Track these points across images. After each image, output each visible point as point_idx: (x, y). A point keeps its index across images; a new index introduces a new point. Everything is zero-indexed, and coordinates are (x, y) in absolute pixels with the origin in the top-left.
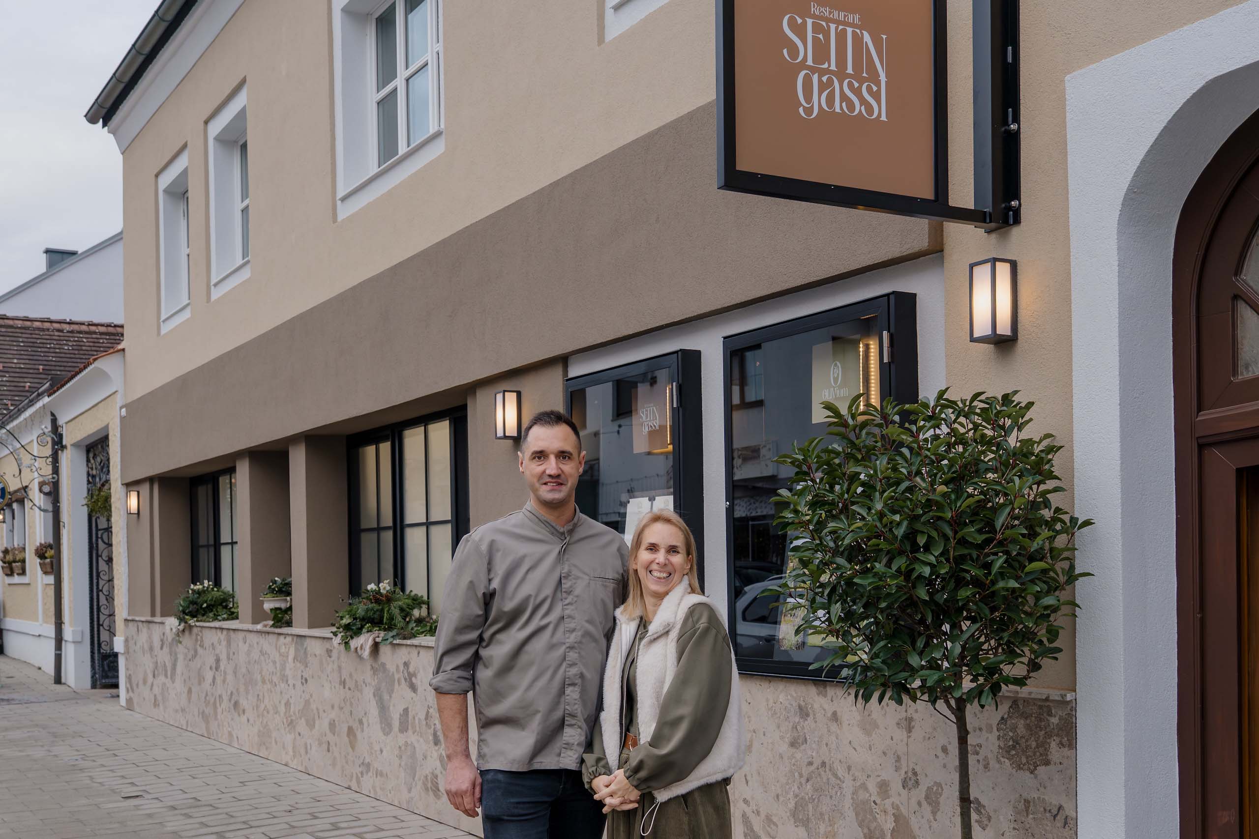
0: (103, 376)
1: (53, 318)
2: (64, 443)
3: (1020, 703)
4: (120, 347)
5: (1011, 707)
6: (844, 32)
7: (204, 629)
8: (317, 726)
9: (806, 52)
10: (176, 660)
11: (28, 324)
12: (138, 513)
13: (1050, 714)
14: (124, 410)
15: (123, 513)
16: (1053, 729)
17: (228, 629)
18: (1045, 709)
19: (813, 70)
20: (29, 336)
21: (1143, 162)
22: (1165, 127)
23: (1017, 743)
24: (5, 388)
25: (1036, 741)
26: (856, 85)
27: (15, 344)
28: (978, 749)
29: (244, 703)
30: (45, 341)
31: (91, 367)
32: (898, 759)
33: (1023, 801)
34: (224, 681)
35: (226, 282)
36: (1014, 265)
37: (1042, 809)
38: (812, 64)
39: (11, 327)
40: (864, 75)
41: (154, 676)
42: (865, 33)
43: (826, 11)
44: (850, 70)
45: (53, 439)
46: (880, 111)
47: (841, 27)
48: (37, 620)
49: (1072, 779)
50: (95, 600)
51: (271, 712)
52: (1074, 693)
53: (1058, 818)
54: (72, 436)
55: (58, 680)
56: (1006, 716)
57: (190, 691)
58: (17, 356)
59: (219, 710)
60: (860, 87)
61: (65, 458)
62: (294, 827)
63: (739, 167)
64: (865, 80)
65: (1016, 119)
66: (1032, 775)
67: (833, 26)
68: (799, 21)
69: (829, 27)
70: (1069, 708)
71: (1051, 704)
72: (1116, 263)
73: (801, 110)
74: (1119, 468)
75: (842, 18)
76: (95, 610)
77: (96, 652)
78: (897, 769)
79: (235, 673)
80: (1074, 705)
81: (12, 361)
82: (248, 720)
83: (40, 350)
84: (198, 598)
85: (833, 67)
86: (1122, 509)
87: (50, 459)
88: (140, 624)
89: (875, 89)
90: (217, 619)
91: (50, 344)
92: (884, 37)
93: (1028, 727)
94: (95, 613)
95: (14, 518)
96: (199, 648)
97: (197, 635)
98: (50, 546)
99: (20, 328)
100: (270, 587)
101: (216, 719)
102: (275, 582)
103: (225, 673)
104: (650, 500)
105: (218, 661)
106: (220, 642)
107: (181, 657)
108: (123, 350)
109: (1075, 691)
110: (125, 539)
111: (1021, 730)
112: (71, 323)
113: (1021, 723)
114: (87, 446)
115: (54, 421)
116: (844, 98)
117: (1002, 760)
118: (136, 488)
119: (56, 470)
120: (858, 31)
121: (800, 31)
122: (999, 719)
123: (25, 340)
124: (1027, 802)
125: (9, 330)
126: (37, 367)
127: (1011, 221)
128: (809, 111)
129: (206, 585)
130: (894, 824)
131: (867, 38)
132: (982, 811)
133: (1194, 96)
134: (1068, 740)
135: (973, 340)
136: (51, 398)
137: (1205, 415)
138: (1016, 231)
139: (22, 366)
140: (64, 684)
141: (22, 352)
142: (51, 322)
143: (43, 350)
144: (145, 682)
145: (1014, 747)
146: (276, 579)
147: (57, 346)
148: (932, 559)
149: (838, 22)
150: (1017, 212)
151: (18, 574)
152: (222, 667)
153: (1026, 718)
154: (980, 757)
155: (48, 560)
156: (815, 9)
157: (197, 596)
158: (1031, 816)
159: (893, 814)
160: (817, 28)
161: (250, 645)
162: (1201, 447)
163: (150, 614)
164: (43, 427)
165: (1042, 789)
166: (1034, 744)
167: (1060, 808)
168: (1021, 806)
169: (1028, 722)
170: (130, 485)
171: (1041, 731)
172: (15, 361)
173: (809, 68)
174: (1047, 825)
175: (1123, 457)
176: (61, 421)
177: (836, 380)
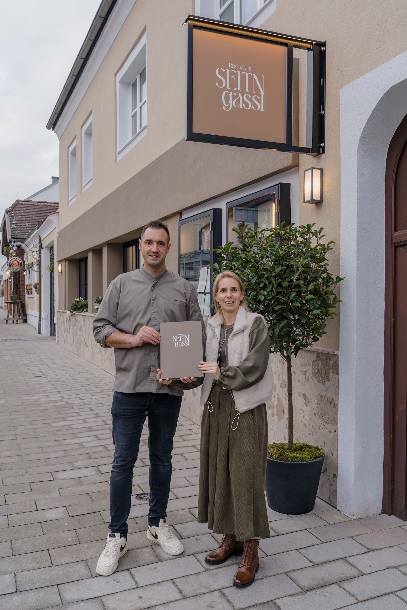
0: (51, 221)
1: (48, 201)
2: (43, 247)
3: (320, 354)
4: (57, 211)
5: (317, 356)
6: (245, 74)
7: (78, 315)
8: (107, 352)
9: (226, 83)
10: (70, 327)
11: (39, 204)
12: (62, 272)
13: (330, 360)
14: (58, 234)
15: (57, 272)
16: (331, 366)
17: (84, 315)
18: (328, 358)
19: (230, 91)
20: (40, 208)
21: (367, 124)
22: (374, 109)
23: (319, 372)
24: (30, 227)
25: (325, 371)
26: (250, 96)
27: (34, 211)
28: (305, 373)
29: (88, 343)
30: (45, 210)
31: (47, 218)
32: (279, 376)
33: (320, 396)
34: (83, 335)
35: (86, 186)
36: (322, 171)
37: (326, 400)
38: (229, 88)
39: (33, 205)
40: (254, 92)
41: (64, 332)
42: (254, 75)
43: (236, 66)
44: (247, 90)
45: (39, 245)
46: (261, 107)
47: (243, 73)
48: (35, 311)
49: (337, 387)
50: (52, 304)
51: (95, 347)
52: (338, 351)
53: (332, 404)
54: (45, 244)
55: (39, 333)
56: (315, 360)
57: (74, 338)
58: (35, 215)
59: (81, 346)
60: (252, 97)
61: (43, 251)
62: (87, 391)
63: (194, 131)
64: (254, 94)
65: (324, 109)
66: (323, 385)
67: (239, 72)
68: (224, 70)
69: (237, 73)
70: (337, 357)
71: (330, 356)
72: (357, 168)
73: (224, 107)
74: (356, 256)
75: (243, 69)
76: (52, 307)
77: (52, 323)
78: (279, 379)
79: (86, 332)
80: (338, 357)
81: (33, 217)
82: (89, 350)
83: (43, 213)
84: (77, 304)
85: (239, 89)
86: (357, 274)
87: (38, 253)
88: (61, 313)
89: (258, 98)
90: (82, 312)
91: (47, 211)
92: (263, 76)
93: (322, 364)
94: (52, 309)
95: (29, 274)
96: (76, 322)
97: (76, 317)
98: (37, 284)
99: (36, 205)
100: (97, 300)
101: (80, 349)
102: (98, 298)
103: (83, 331)
104: (207, 268)
105: (81, 327)
106: (82, 320)
107: (71, 325)
108: (58, 212)
109: (339, 350)
110: (58, 282)
111: (320, 366)
112: (54, 203)
113: (320, 363)
114: (50, 247)
115: (40, 238)
116: (244, 101)
117: (314, 378)
118: (61, 263)
119: (40, 257)
120: (251, 74)
121: (224, 75)
122: (313, 361)
123: (38, 209)
124: (321, 396)
125: (33, 206)
126: (41, 219)
127: (321, 152)
128: (227, 108)
129: (81, 299)
130: (277, 402)
131: (255, 77)
132: (307, 399)
133: (385, 94)
134: (336, 371)
135: (305, 202)
136: (38, 230)
137: (397, 234)
138: (323, 156)
139: (36, 219)
140: (42, 334)
141: (37, 214)
142: (48, 203)
143: (44, 213)
144: (62, 334)
145: (318, 373)
146: (100, 297)
147: (49, 212)
148: (266, 293)
149: (241, 71)
150: (323, 148)
151: (30, 294)
152: (82, 330)
153: (322, 361)
154: (306, 376)
155: (38, 289)
156: (231, 65)
157: (76, 303)
158: (323, 402)
159: (277, 398)
160: (231, 73)
161: (90, 322)
162: (396, 247)
163: (64, 309)
164: (35, 241)
165: (327, 391)
166: (324, 372)
167: (333, 399)
168: (320, 398)
169: (322, 363)
170: (60, 262)
171: (327, 366)
172: (34, 217)
173: (228, 90)
174: (328, 407)
175: (358, 251)
176: (42, 239)
177: (265, 219)
